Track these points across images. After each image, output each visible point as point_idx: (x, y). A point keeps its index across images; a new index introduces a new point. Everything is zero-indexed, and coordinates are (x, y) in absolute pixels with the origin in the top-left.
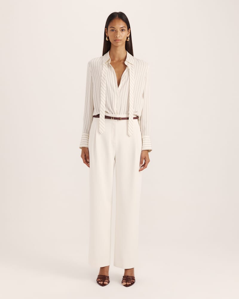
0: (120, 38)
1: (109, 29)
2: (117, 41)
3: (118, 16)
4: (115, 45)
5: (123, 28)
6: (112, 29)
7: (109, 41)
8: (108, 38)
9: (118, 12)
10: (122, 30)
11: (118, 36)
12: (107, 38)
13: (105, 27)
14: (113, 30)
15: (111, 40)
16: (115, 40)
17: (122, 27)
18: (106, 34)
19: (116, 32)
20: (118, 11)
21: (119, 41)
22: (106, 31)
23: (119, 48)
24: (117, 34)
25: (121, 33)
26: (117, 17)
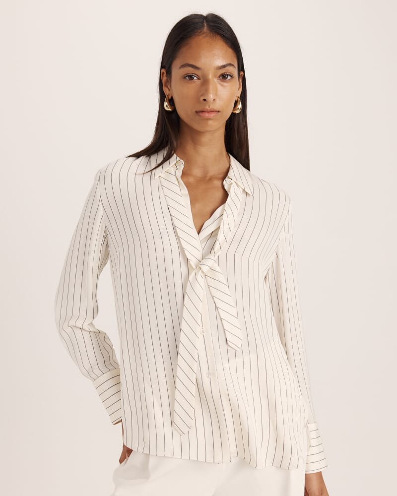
0: (214, 106)
1: (177, 72)
2: (207, 115)
3: (209, 26)
4: (196, 126)
5: (227, 68)
6: (190, 70)
7: (174, 111)
8: (171, 102)
9: (205, 14)
10: (224, 77)
11: (211, 97)
12: (166, 104)
13: (162, 67)
14: (191, 77)
15: (184, 111)
16: (196, 112)
17: (224, 66)
18: (164, 88)
19: (205, 82)
20: (204, 11)
21: (212, 115)
22: (164, 79)
23: (205, 139)
24: (206, 91)
25: (219, 87)
26: (205, 29)
